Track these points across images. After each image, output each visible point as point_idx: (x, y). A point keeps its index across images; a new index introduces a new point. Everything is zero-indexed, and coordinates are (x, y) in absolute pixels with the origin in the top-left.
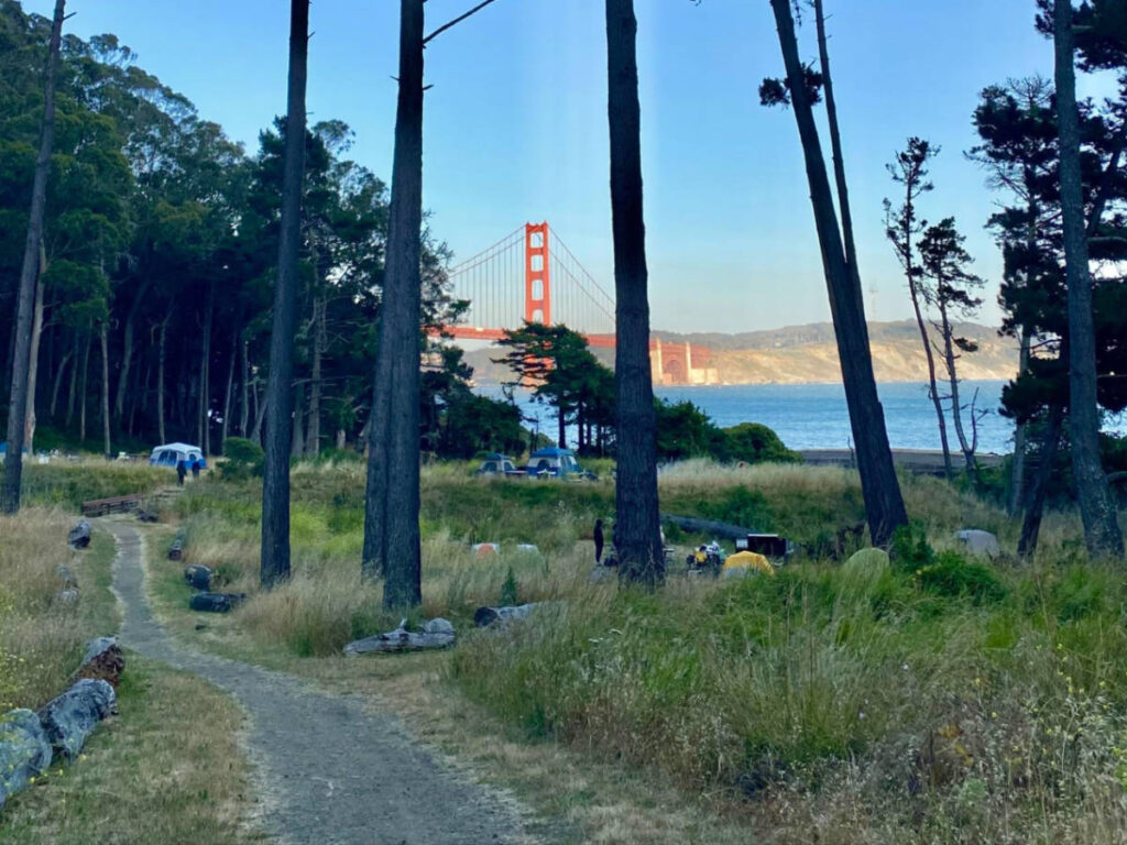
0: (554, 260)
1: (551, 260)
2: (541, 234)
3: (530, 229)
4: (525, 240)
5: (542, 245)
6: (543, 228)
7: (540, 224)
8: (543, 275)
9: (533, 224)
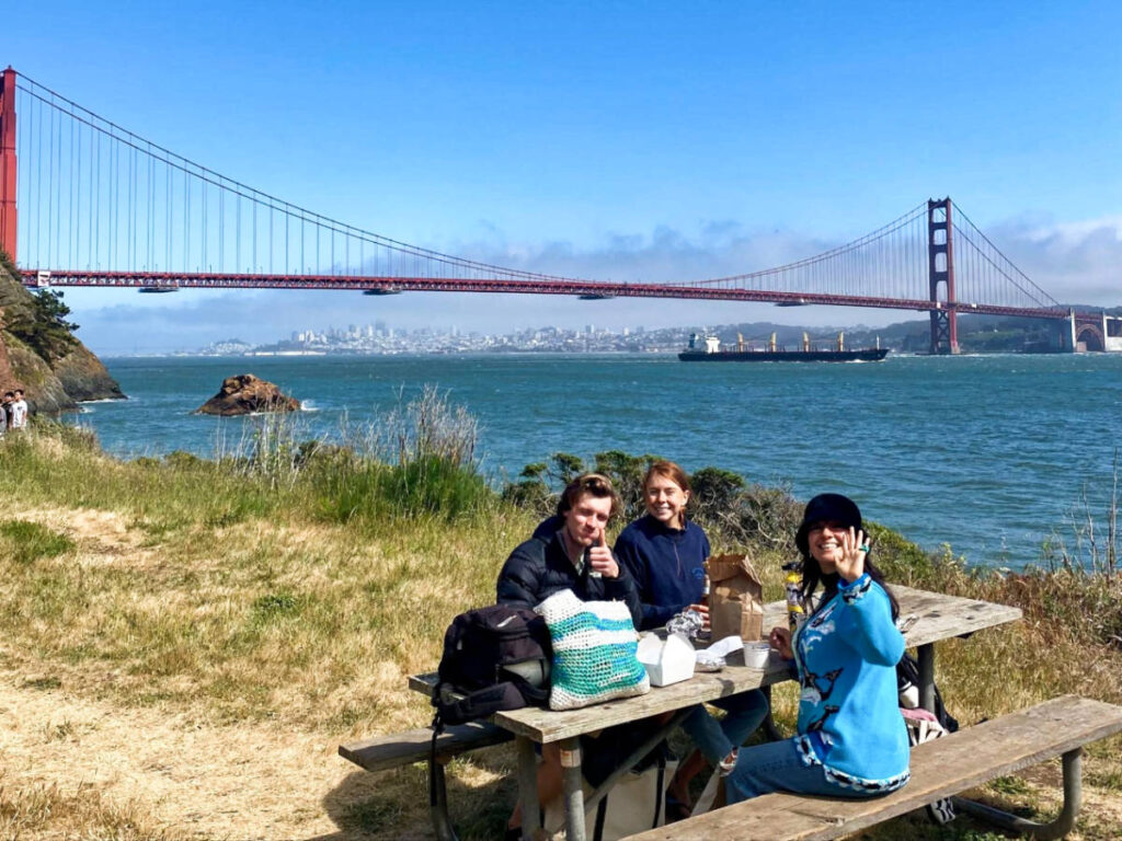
0: (957, 233)
1: (955, 234)
2: (944, 209)
3: (932, 205)
4: (927, 214)
5: (945, 220)
6: (945, 204)
7: (943, 199)
8: (946, 248)
9: (935, 200)
